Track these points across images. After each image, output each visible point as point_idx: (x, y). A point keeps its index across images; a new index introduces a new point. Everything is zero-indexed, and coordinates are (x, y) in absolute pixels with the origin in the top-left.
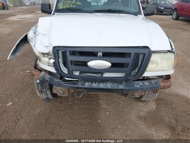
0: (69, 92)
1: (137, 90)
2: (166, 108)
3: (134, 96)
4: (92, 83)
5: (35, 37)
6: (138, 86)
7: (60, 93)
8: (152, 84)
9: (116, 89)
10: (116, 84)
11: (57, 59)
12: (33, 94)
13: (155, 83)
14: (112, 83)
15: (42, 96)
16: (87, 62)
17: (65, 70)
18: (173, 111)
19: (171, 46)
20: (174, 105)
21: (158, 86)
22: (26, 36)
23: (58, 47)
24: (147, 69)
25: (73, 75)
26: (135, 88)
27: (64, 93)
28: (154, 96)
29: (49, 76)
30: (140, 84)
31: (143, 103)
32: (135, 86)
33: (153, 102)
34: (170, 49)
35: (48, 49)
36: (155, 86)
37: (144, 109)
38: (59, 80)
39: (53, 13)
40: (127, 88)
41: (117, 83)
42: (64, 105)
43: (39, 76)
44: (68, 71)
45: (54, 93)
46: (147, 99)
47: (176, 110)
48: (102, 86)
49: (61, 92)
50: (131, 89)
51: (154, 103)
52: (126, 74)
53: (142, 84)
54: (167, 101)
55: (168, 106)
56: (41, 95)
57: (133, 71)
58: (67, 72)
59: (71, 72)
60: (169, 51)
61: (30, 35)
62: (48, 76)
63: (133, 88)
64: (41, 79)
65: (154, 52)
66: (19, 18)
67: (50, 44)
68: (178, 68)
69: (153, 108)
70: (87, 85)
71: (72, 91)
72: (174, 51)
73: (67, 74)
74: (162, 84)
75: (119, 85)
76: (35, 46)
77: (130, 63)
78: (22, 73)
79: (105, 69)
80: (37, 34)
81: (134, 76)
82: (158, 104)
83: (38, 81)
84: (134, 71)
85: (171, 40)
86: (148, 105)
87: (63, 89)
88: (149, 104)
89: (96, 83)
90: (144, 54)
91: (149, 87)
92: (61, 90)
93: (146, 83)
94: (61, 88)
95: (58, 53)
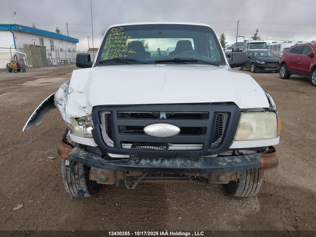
0: (115, 177)
1: (223, 170)
2: (277, 208)
3: (220, 181)
4: (152, 161)
5: (66, 96)
6: (225, 164)
7: (101, 180)
8: (246, 160)
9: (189, 169)
10: (189, 161)
11: (97, 125)
12: (57, 191)
13: (252, 159)
14: (183, 160)
15: (72, 192)
16: (143, 127)
17: (110, 143)
18: (290, 213)
19: (270, 102)
20: (291, 203)
21: (256, 163)
22: (53, 97)
23: (101, 106)
24: (236, 138)
25: (122, 148)
26: (219, 167)
27: (107, 179)
28: (254, 187)
29: (84, 153)
30: (228, 161)
31: (239, 201)
32: (220, 163)
33: (255, 199)
34: (268, 106)
35: (85, 111)
36: (252, 163)
37: (240, 210)
38: (100, 158)
39: (93, 66)
40: (206, 168)
41: (191, 160)
42: (108, 207)
43: (70, 154)
44: (115, 144)
45: (92, 180)
46: (244, 193)
47: (295, 212)
48: (167, 164)
49: (103, 177)
50: (214, 169)
51: (257, 201)
52: (203, 147)
53: (230, 161)
54: (279, 198)
55: (281, 206)
56: (71, 189)
57: (214, 142)
58: (112, 146)
59: (119, 144)
60: (266, 109)
61: (59, 94)
62: (82, 154)
63: (216, 167)
64: (72, 157)
65: (245, 111)
66: (42, 83)
67: (89, 103)
68: (294, 147)
69: (255, 209)
70: (144, 163)
71: (120, 176)
72: (275, 109)
73: (113, 148)
74: (262, 161)
75: (193, 162)
76: (65, 109)
77: (208, 127)
78: (41, 160)
79: (170, 137)
80: (69, 92)
81: (217, 148)
82: (264, 202)
83: (67, 163)
84: (216, 142)
85: (268, 95)
86: (247, 204)
87: (106, 171)
88: (248, 202)
89: (157, 159)
90: (229, 113)
91: (241, 165)
92: (103, 173)
93: (238, 160)
94: (104, 170)
95: (100, 117)
